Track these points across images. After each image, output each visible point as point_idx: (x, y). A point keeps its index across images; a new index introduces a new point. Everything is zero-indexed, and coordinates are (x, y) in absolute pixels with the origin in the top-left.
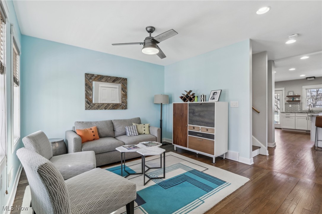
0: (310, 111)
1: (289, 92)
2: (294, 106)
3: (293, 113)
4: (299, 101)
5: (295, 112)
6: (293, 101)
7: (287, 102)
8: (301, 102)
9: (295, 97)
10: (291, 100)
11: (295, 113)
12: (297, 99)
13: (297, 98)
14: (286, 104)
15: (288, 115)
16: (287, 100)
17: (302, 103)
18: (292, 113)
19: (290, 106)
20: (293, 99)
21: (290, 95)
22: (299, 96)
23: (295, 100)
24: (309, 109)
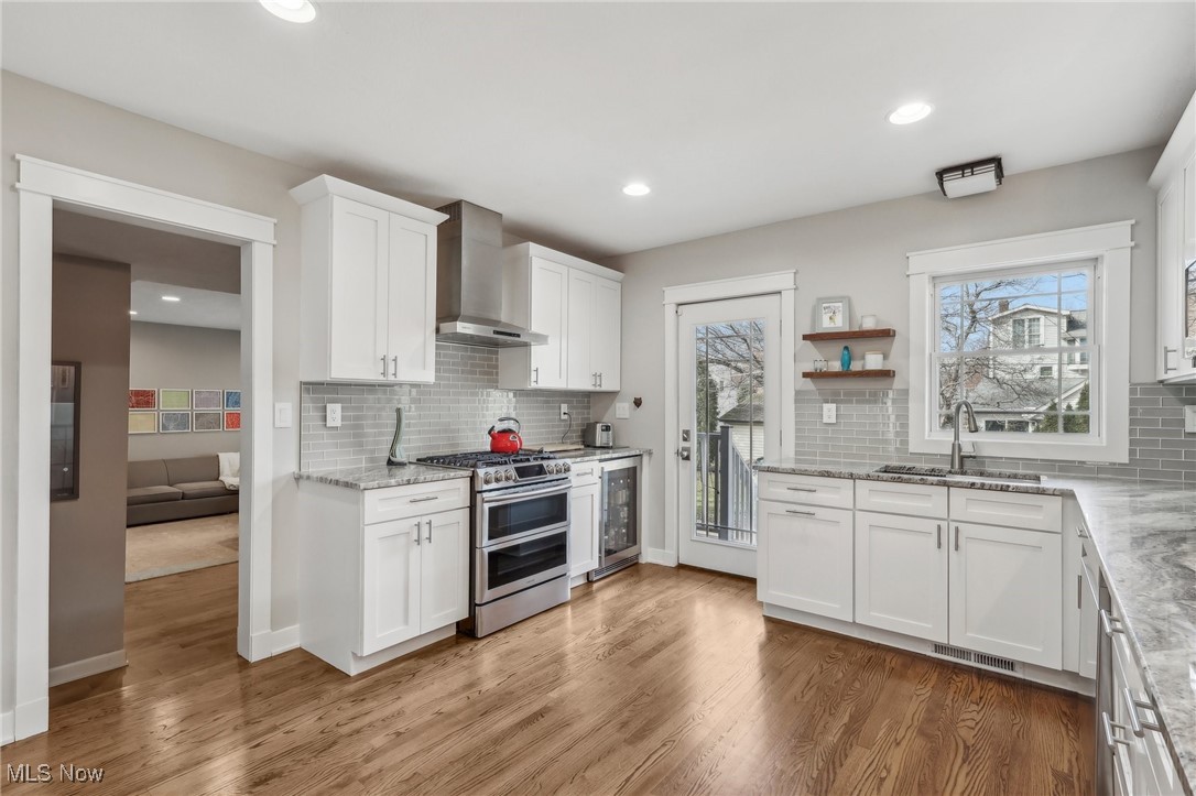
0: (962, 458)
1: (821, 300)
2: (857, 412)
3: (840, 476)
4: (886, 374)
5: (855, 471)
6: (845, 374)
7: (809, 384)
8: (897, 383)
9: (856, 347)
10: (836, 366)
11: (851, 476)
12: (873, 361)
13: (874, 351)
14: (800, 396)
15: (803, 497)
16: (809, 368)
17: (906, 392)
18: (828, 475)
19: (829, 411)
20: (847, 362)
21: (827, 324)
22: (887, 334)
23: (856, 366)
24: (957, 447)
